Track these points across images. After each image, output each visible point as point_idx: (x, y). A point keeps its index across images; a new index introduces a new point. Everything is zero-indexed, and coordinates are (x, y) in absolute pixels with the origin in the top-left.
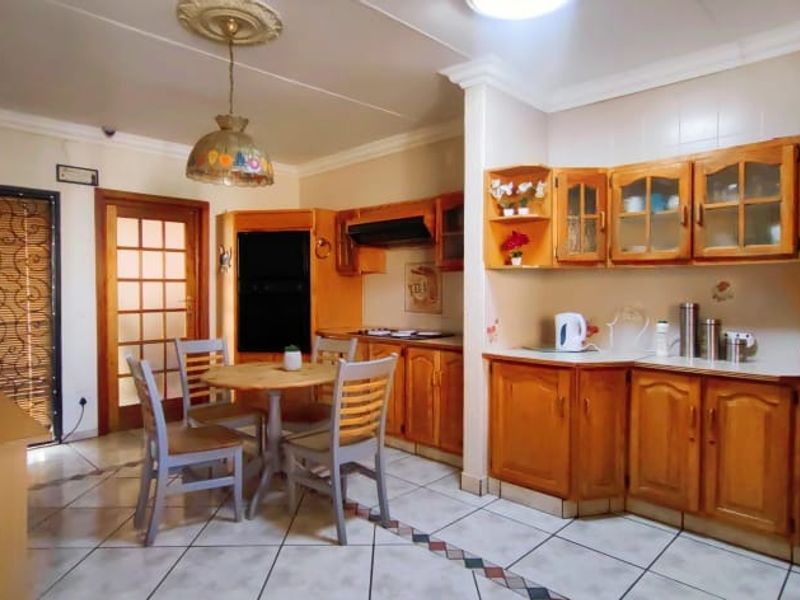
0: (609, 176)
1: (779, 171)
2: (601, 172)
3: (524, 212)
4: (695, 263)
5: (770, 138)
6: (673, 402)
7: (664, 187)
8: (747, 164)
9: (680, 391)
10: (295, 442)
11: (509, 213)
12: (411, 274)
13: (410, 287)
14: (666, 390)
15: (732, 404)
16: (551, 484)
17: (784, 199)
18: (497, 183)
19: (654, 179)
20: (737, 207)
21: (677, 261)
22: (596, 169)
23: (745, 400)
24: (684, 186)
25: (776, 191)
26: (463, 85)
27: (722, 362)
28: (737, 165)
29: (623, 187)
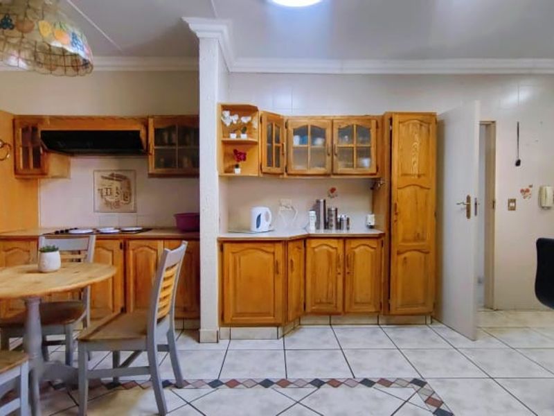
0: (285, 121)
1: (369, 132)
2: (281, 117)
3: (244, 137)
4: (333, 177)
5: (363, 114)
6: (329, 254)
7: (318, 132)
8: (357, 126)
9: (333, 248)
10: (92, 338)
11: (233, 137)
12: (101, 179)
13: (100, 190)
14: (325, 247)
15: (357, 251)
16: (270, 319)
17: (372, 145)
18: (227, 113)
19: (313, 127)
20: (353, 148)
21: (325, 175)
22: (279, 116)
23: (362, 247)
24: (328, 132)
25: (369, 141)
26: (199, 35)
27: (339, 230)
28: (353, 126)
29: (294, 129)
